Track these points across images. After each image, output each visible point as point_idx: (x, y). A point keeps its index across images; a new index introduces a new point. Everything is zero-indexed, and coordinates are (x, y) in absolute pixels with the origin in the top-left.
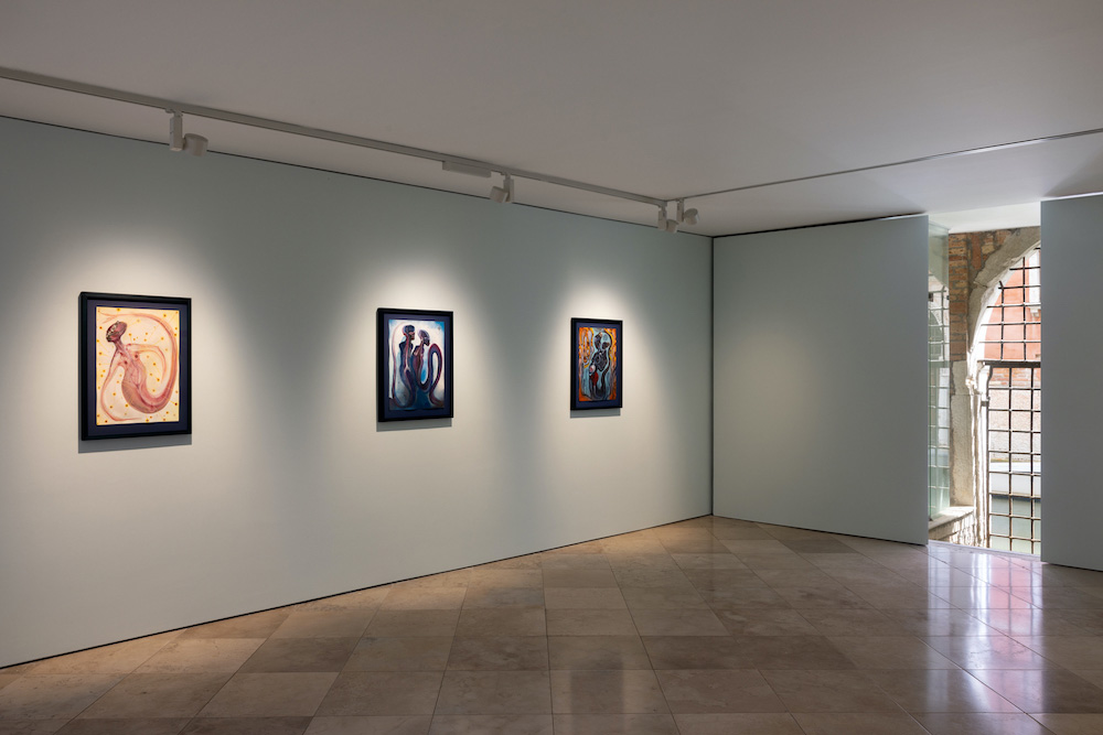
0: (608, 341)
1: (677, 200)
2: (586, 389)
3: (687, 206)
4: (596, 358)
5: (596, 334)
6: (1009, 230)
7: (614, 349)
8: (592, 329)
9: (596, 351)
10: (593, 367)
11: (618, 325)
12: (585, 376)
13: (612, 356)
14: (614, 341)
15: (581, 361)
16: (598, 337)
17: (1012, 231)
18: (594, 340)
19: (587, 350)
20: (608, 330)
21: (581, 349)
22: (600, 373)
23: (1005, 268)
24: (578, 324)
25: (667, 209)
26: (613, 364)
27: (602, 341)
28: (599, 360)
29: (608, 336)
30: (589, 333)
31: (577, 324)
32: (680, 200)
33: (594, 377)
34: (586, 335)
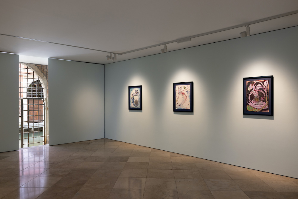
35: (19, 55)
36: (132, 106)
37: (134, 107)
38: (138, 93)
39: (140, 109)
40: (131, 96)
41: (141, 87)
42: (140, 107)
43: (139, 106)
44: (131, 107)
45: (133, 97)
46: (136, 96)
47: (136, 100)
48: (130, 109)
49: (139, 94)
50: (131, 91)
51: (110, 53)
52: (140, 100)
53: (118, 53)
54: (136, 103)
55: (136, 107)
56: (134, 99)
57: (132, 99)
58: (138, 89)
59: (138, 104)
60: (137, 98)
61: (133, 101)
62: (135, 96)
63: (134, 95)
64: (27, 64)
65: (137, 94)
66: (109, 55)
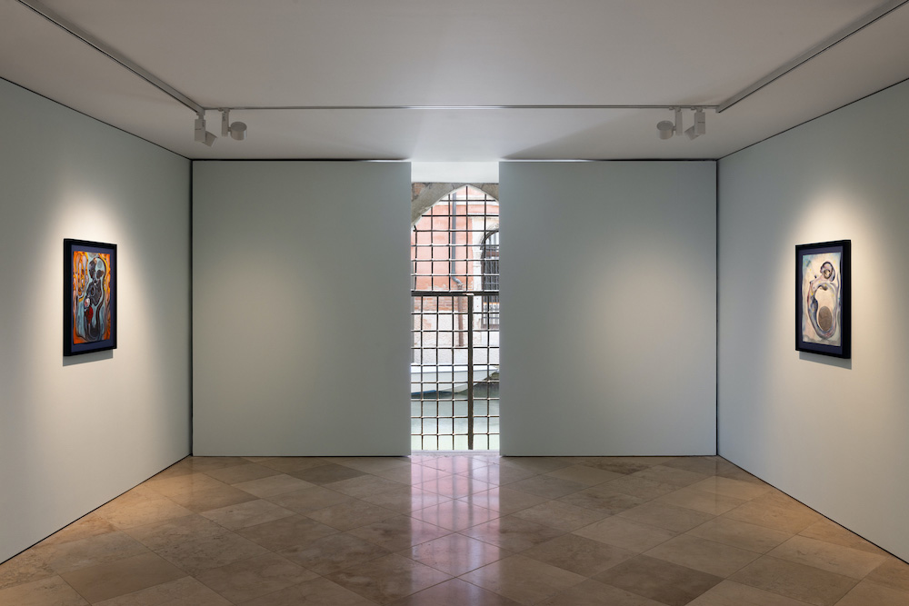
0: (103, 269)
1: (220, 109)
2: (80, 328)
3: (233, 118)
4: (90, 291)
5: (90, 259)
6: (424, 183)
7: (108, 279)
8: (87, 254)
9: (91, 280)
10: (88, 300)
11: (111, 249)
12: (79, 312)
13: (106, 288)
14: (108, 269)
15: (75, 293)
16: (93, 263)
17: (426, 184)
18: (89, 267)
19: (81, 281)
20: (102, 256)
21: (76, 277)
22: (95, 308)
23: (419, 214)
24: (73, 247)
25: (205, 118)
26: (107, 296)
27: (97, 269)
28: (94, 291)
29: (102, 262)
30: (84, 258)
31: (70, 246)
32: (225, 111)
33: (88, 313)
34: (81, 260)
35: (410, 163)
36: (810, 334)
37: (817, 339)
38: (831, 277)
39: (843, 352)
40: (806, 289)
41: (844, 247)
42: (838, 344)
43: (835, 338)
44: (805, 340)
45: (811, 294)
46: (825, 289)
47: (826, 310)
48: (801, 346)
49: (837, 282)
50: (804, 267)
51: (672, 107)
52: (839, 310)
53: (715, 101)
54: (823, 322)
55: (826, 343)
56: (815, 301)
57: (811, 302)
58: (834, 259)
59: (830, 326)
60: (829, 299)
61: (813, 311)
62: (820, 291)
63: (816, 285)
64: (481, 187)
65: (828, 282)
66: (669, 116)
